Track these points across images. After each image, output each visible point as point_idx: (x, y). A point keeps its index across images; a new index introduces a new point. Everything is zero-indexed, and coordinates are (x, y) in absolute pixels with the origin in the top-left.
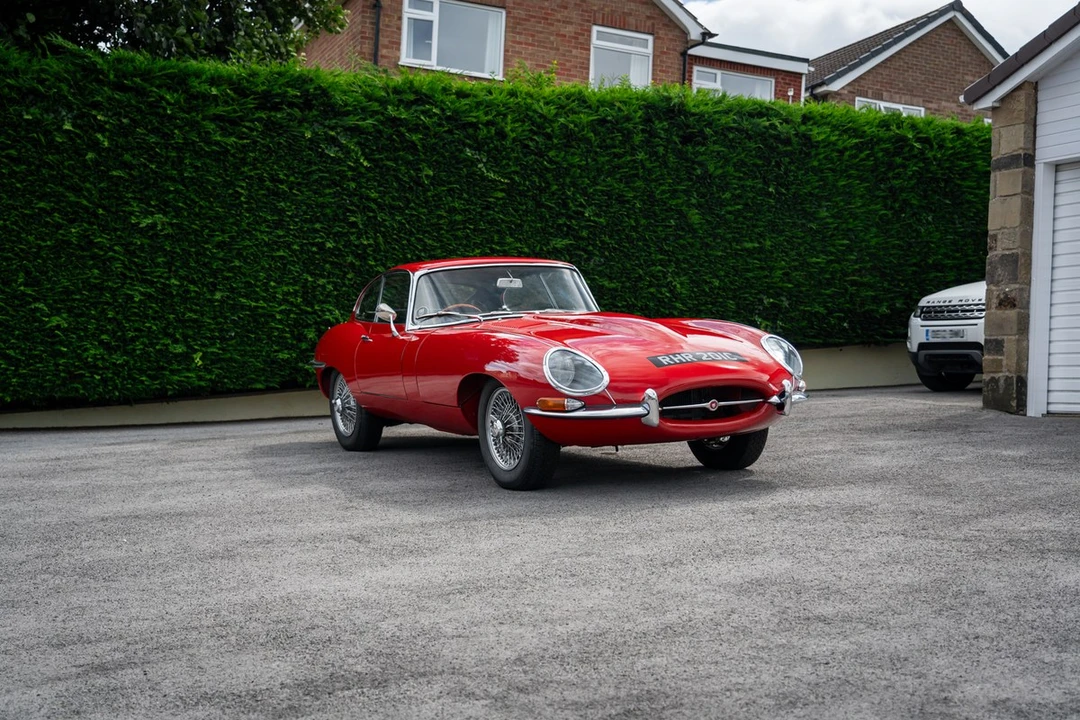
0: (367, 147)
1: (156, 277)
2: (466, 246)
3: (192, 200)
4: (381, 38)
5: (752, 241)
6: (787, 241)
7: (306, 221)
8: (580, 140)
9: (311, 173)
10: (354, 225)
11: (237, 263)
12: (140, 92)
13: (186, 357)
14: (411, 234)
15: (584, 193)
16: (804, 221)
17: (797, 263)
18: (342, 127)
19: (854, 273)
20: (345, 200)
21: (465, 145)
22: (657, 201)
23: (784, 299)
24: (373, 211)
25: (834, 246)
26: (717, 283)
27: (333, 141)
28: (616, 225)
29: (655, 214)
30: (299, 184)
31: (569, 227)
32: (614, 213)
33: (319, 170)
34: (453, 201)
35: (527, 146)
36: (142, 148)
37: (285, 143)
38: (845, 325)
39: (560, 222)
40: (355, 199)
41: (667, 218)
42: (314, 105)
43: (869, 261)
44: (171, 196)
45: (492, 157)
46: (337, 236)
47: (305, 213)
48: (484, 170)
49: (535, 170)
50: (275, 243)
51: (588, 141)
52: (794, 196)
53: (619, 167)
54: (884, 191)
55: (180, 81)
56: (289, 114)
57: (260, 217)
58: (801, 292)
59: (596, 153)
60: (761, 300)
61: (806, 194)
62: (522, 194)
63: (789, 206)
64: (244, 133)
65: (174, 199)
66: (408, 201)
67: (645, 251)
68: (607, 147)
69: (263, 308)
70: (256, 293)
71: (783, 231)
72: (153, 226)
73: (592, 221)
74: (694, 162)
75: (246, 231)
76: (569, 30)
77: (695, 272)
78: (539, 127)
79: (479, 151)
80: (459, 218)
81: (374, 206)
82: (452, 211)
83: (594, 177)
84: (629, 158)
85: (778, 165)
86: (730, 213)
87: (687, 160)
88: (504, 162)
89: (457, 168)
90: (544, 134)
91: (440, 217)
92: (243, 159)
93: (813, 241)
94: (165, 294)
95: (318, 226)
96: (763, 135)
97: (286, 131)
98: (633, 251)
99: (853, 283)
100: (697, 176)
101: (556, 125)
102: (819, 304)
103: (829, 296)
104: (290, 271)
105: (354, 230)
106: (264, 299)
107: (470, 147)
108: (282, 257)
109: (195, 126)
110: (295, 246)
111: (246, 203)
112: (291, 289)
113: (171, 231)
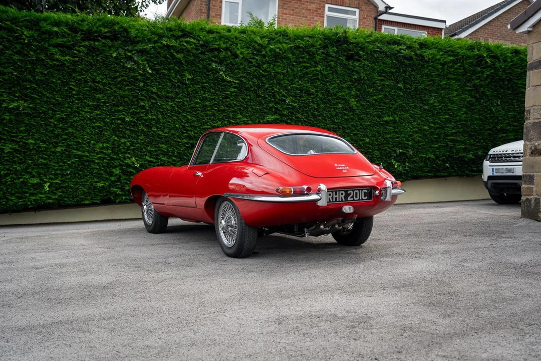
0: (151, 62)
1: (20, 139)
2: (213, 120)
3: (42, 93)
4: (211, 12)
5: (389, 116)
6: (411, 117)
7: (114, 106)
8: (283, 58)
9: (117, 77)
10: (143, 107)
11: (70, 130)
12: (10, 30)
13: (39, 186)
14: (179, 113)
15: (285, 88)
16: (421, 105)
17: (416, 130)
18: (136, 50)
19: (452, 134)
20: (138, 93)
21: (213, 61)
22: (331, 94)
23: (410, 150)
24: (155, 99)
25: (439, 119)
26: (368, 140)
27: (130, 59)
28: (306, 107)
29: (330, 101)
30: (109, 84)
31: (276, 109)
32: (304, 100)
33: (122, 76)
34: (205, 94)
35: (251, 62)
36: (11, 63)
37: (101, 60)
38: (447, 165)
39: (271, 105)
40: (144, 93)
41: (337, 103)
42: (119, 37)
43: (461, 127)
44: (28, 91)
45: (229, 68)
46: (134, 114)
47: (113, 101)
48: (224, 75)
49: (256, 76)
50: (95, 118)
51: (288, 58)
52: (415, 90)
53: (307, 74)
54: (470, 87)
55: (34, 24)
56: (103, 43)
57: (85, 103)
58: (420, 146)
59: (293, 65)
60: (395, 151)
61: (422, 89)
62: (247, 89)
63: (412, 96)
64: (76, 54)
65: (30, 92)
66: (177, 94)
67: (323, 123)
68: (300, 62)
69: (87, 156)
70: (83, 147)
71: (408, 110)
72: (17, 108)
73: (291, 105)
74: (353, 71)
75: (76, 112)
76: (313, 7)
77: (354, 134)
78: (258, 51)
79: (221, 65)
80: (208, 103)
81: (155, 96)
82: (204, 99)
83: (292, 80)
84: (313, 69)
85: (405, 72)
86: (376, 100)
87: (349, 69)
88: (236, 71)
89: (207, 75)
90: (261, 55)
91: (197, 103)
92: (74, 69)
93: (426, 116)
94: (27, 149)
95: (121, 108)
96: (395, 55)
97: (101, 53)
98: (315, 122)
99: (452, 141)
100: (355, 79)
101: (268, 49)
102: (431, 153)
103: (437, 148)
104: (104, 135)
105: (143, 111)
106: (88, 151)
107: (216, 62)
108: (98, 127)
109: (44, 50)
110: (107, 120)
111: (76, 95)
112: (105, 145)
113: (29, 111)
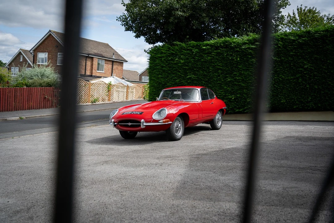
10: (236, 74)
24: (241, 71)
39: (299, 69)
44: (196, 71)
45: (276, 54)
48: (273, 57)
72: (191, 77)
81: (241, 69)
95: (227, 75)
109: (201, 56)
110: (222, 80)
111: (212, 71)
112: (222, 90)
113: (196, 79)
